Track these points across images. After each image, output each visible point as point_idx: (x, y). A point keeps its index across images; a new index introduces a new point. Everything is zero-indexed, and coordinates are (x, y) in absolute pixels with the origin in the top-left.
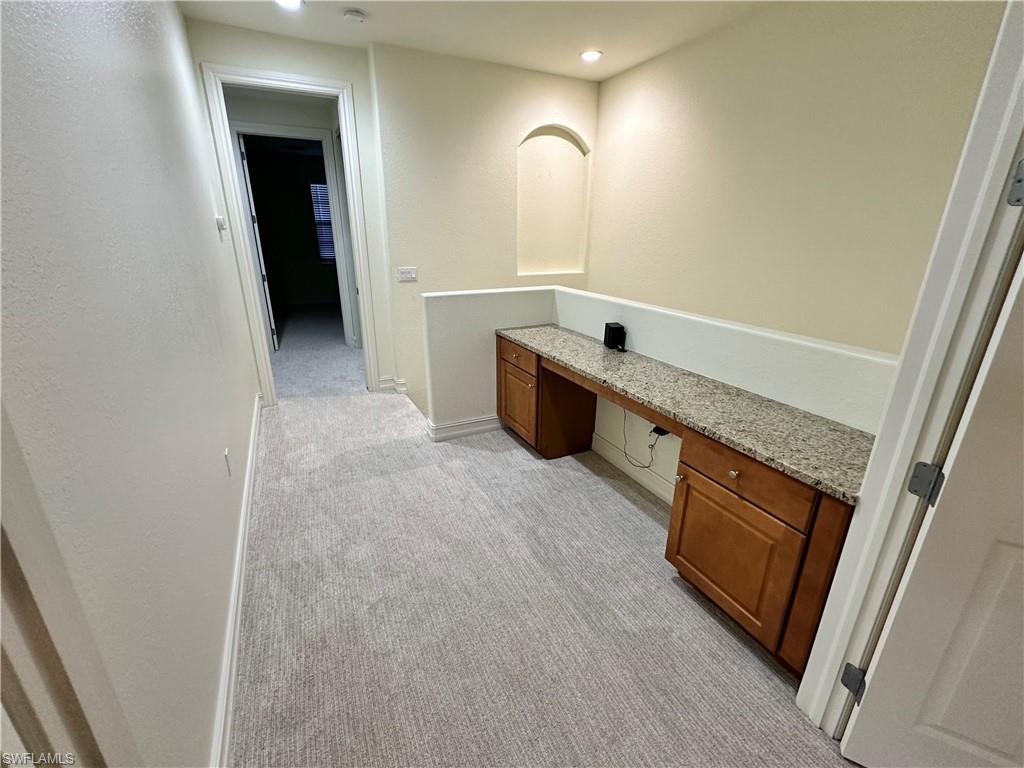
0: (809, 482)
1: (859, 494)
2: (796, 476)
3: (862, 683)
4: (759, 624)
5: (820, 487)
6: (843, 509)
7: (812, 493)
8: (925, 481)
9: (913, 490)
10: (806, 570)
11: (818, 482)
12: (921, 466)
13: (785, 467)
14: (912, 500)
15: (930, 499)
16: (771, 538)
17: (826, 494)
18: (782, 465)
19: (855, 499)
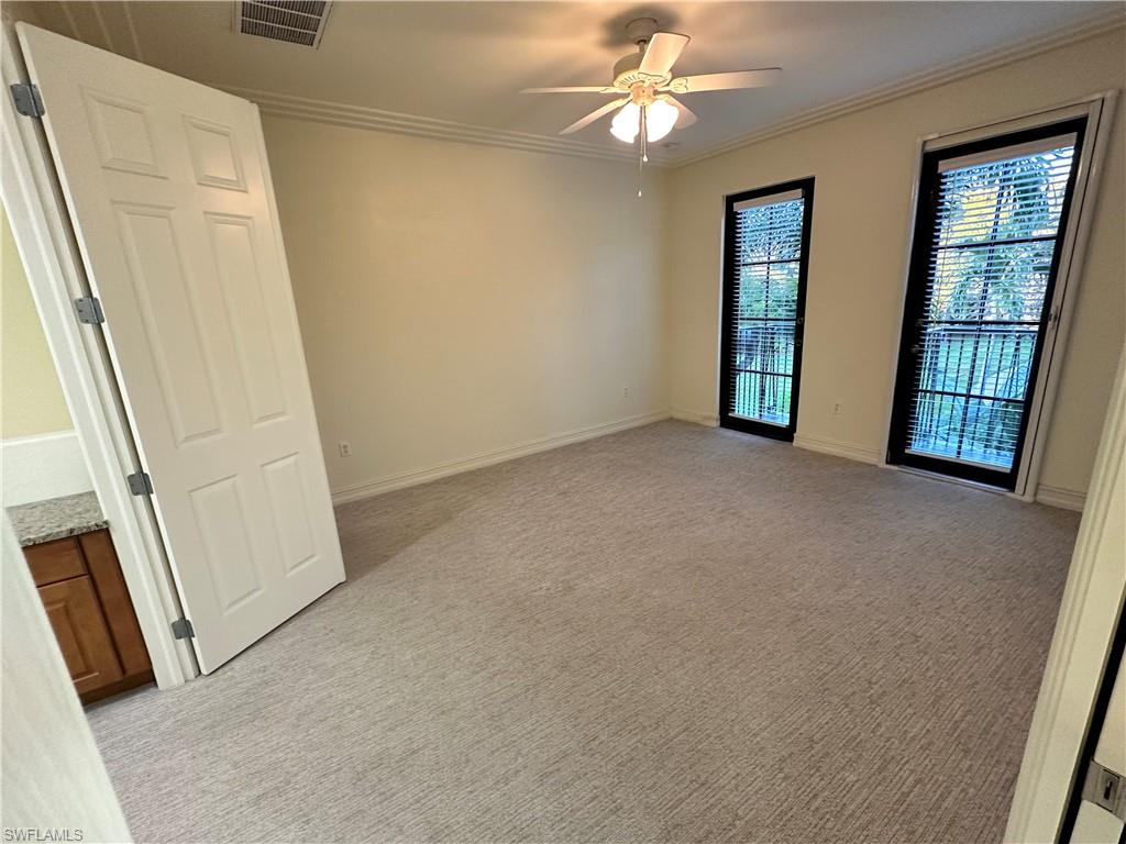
0: (63, 535)
1: (106, 518)
2: (48, 540)
3: (187, 624)
4: (96, 674)
5: (75, 533)
6: (102, 535)
7: (71, 542)
8: (140, 484)
9: (137, 494)
10: (104, 597)
11: (72, 531)
12: (131, 478)
13: (34, 540)
14: (140, 499)
15: (148, 491)
16: (60, 601)
17: (83, 534)
18: (29, 540)
19: (106, 522)
